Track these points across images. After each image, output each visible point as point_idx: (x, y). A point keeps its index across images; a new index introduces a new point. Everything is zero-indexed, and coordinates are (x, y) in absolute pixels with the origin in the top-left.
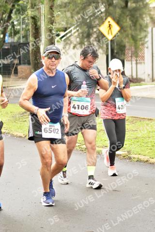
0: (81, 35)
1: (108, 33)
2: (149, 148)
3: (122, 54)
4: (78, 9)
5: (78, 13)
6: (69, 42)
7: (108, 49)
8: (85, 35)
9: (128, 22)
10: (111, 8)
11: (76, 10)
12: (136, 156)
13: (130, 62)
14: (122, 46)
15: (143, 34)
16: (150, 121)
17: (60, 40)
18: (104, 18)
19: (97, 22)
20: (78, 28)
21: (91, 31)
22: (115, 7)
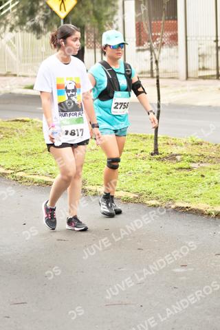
0: (21, 12)
1: (60, 9)
6: (4, 22)
12: (93, 188)
13: (93, 50)
15: (110, 10)
20: (17, 3)
21: (36, 5)
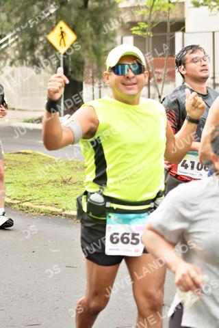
0: (21, 46)
1: (60, 44)
3: (79, 74)
4: (17, 9)
5: (17, 15)
6: (4, 56)
8: (27, 46)
9: (88, 28)
10: (64, 8)
11: (14, 11)
13: (91, 86)
14: (79, 62)
15: (109, 45)
18: (55, 22)
19: (44, 28)
20: (17, 37)
21: (36, 41)
22: (70, 7)
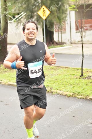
0: (27, 17)
1: (43, 15)
2: (64, 85)
3: (52, 28)
5: (25, 4)
6: (20, 22)
7: (43, 25)
8: (29, 17)
12: (55, 91)
13: (57, 33)
14: (52, 23)
15: (64, 15)
16: (67, 69)
17: (15, 21)
18: (41, 6)
19: (36, 9)
21: (33, 14)
